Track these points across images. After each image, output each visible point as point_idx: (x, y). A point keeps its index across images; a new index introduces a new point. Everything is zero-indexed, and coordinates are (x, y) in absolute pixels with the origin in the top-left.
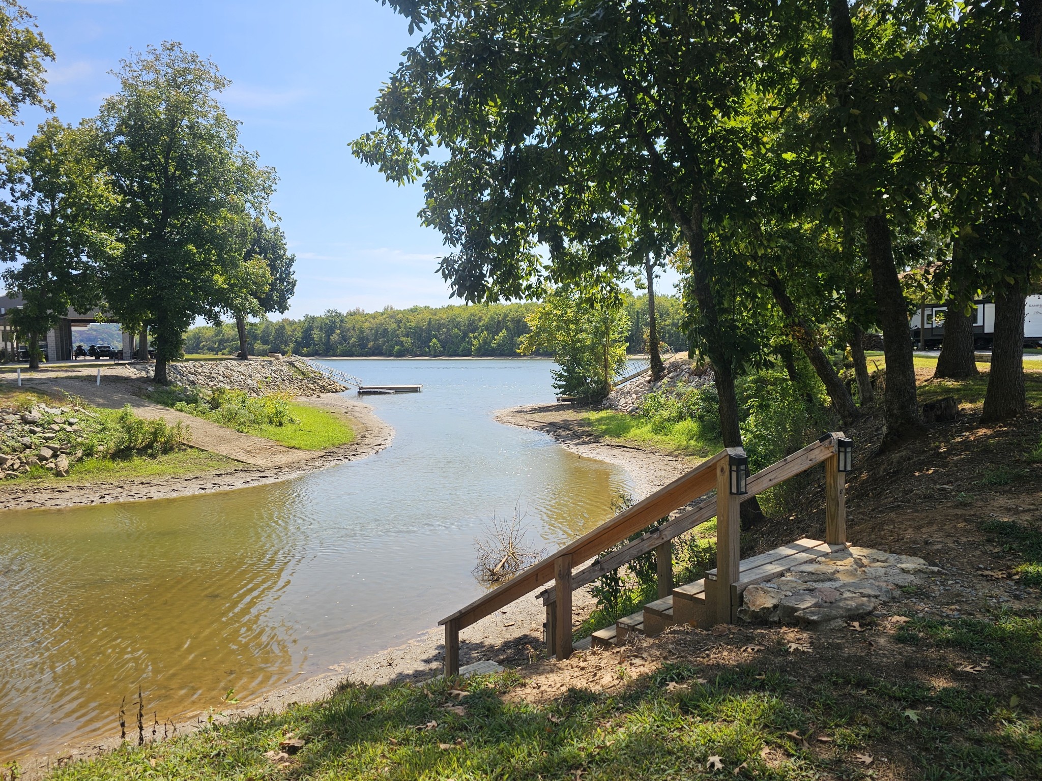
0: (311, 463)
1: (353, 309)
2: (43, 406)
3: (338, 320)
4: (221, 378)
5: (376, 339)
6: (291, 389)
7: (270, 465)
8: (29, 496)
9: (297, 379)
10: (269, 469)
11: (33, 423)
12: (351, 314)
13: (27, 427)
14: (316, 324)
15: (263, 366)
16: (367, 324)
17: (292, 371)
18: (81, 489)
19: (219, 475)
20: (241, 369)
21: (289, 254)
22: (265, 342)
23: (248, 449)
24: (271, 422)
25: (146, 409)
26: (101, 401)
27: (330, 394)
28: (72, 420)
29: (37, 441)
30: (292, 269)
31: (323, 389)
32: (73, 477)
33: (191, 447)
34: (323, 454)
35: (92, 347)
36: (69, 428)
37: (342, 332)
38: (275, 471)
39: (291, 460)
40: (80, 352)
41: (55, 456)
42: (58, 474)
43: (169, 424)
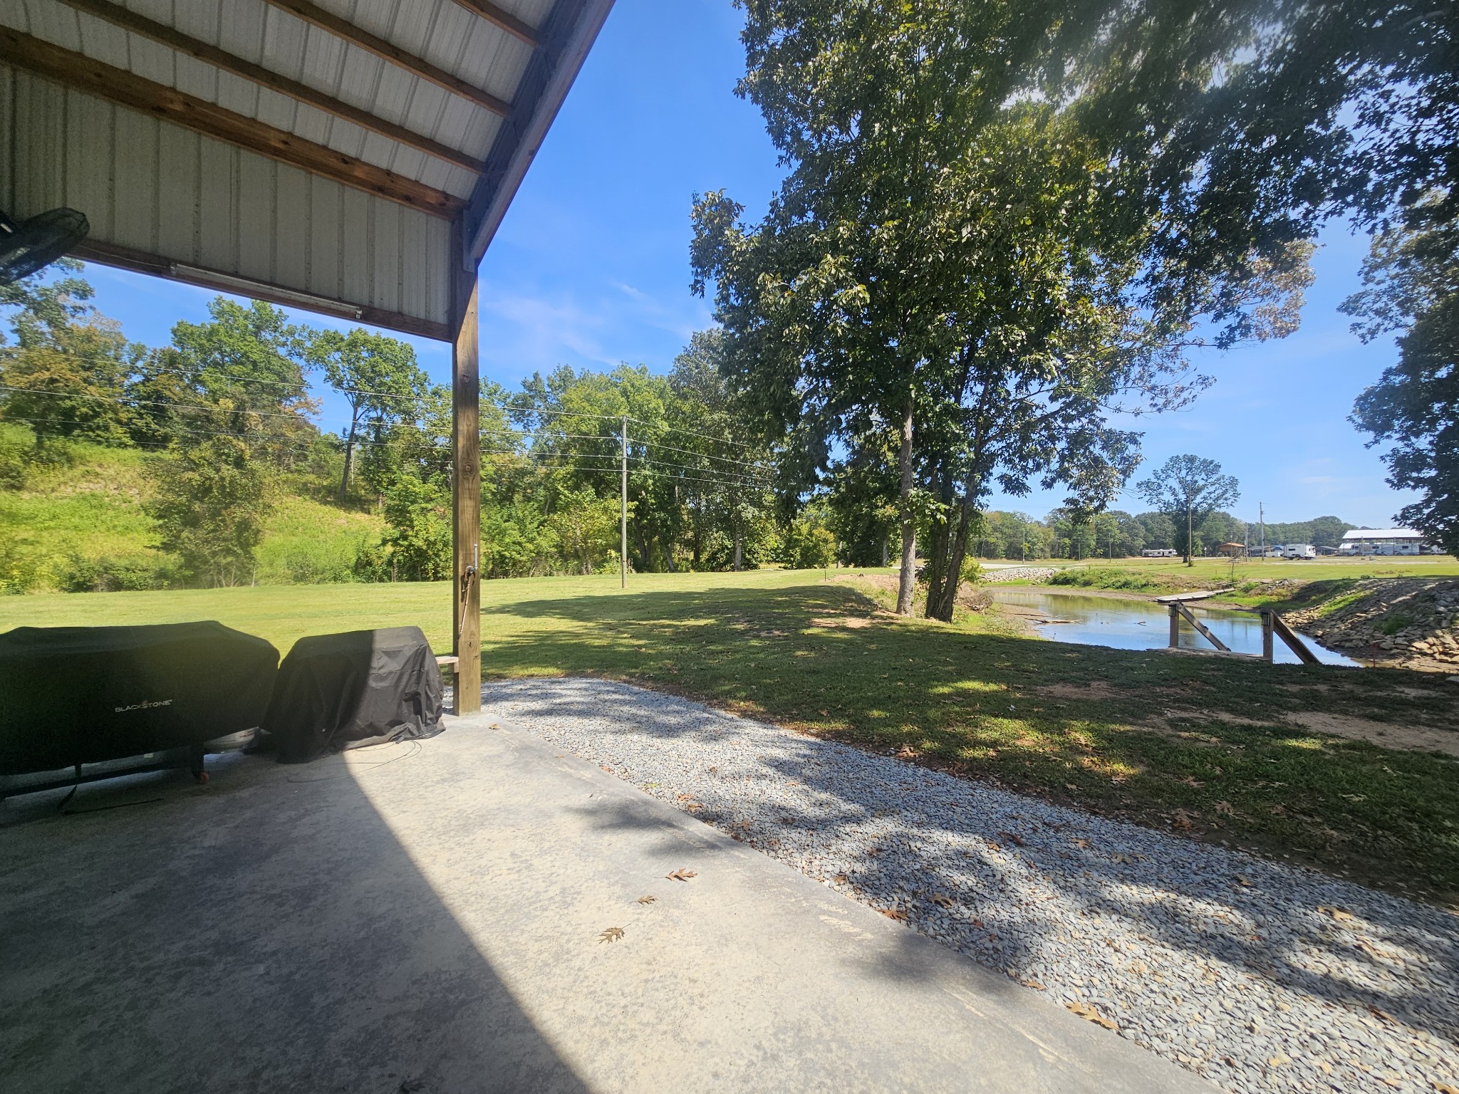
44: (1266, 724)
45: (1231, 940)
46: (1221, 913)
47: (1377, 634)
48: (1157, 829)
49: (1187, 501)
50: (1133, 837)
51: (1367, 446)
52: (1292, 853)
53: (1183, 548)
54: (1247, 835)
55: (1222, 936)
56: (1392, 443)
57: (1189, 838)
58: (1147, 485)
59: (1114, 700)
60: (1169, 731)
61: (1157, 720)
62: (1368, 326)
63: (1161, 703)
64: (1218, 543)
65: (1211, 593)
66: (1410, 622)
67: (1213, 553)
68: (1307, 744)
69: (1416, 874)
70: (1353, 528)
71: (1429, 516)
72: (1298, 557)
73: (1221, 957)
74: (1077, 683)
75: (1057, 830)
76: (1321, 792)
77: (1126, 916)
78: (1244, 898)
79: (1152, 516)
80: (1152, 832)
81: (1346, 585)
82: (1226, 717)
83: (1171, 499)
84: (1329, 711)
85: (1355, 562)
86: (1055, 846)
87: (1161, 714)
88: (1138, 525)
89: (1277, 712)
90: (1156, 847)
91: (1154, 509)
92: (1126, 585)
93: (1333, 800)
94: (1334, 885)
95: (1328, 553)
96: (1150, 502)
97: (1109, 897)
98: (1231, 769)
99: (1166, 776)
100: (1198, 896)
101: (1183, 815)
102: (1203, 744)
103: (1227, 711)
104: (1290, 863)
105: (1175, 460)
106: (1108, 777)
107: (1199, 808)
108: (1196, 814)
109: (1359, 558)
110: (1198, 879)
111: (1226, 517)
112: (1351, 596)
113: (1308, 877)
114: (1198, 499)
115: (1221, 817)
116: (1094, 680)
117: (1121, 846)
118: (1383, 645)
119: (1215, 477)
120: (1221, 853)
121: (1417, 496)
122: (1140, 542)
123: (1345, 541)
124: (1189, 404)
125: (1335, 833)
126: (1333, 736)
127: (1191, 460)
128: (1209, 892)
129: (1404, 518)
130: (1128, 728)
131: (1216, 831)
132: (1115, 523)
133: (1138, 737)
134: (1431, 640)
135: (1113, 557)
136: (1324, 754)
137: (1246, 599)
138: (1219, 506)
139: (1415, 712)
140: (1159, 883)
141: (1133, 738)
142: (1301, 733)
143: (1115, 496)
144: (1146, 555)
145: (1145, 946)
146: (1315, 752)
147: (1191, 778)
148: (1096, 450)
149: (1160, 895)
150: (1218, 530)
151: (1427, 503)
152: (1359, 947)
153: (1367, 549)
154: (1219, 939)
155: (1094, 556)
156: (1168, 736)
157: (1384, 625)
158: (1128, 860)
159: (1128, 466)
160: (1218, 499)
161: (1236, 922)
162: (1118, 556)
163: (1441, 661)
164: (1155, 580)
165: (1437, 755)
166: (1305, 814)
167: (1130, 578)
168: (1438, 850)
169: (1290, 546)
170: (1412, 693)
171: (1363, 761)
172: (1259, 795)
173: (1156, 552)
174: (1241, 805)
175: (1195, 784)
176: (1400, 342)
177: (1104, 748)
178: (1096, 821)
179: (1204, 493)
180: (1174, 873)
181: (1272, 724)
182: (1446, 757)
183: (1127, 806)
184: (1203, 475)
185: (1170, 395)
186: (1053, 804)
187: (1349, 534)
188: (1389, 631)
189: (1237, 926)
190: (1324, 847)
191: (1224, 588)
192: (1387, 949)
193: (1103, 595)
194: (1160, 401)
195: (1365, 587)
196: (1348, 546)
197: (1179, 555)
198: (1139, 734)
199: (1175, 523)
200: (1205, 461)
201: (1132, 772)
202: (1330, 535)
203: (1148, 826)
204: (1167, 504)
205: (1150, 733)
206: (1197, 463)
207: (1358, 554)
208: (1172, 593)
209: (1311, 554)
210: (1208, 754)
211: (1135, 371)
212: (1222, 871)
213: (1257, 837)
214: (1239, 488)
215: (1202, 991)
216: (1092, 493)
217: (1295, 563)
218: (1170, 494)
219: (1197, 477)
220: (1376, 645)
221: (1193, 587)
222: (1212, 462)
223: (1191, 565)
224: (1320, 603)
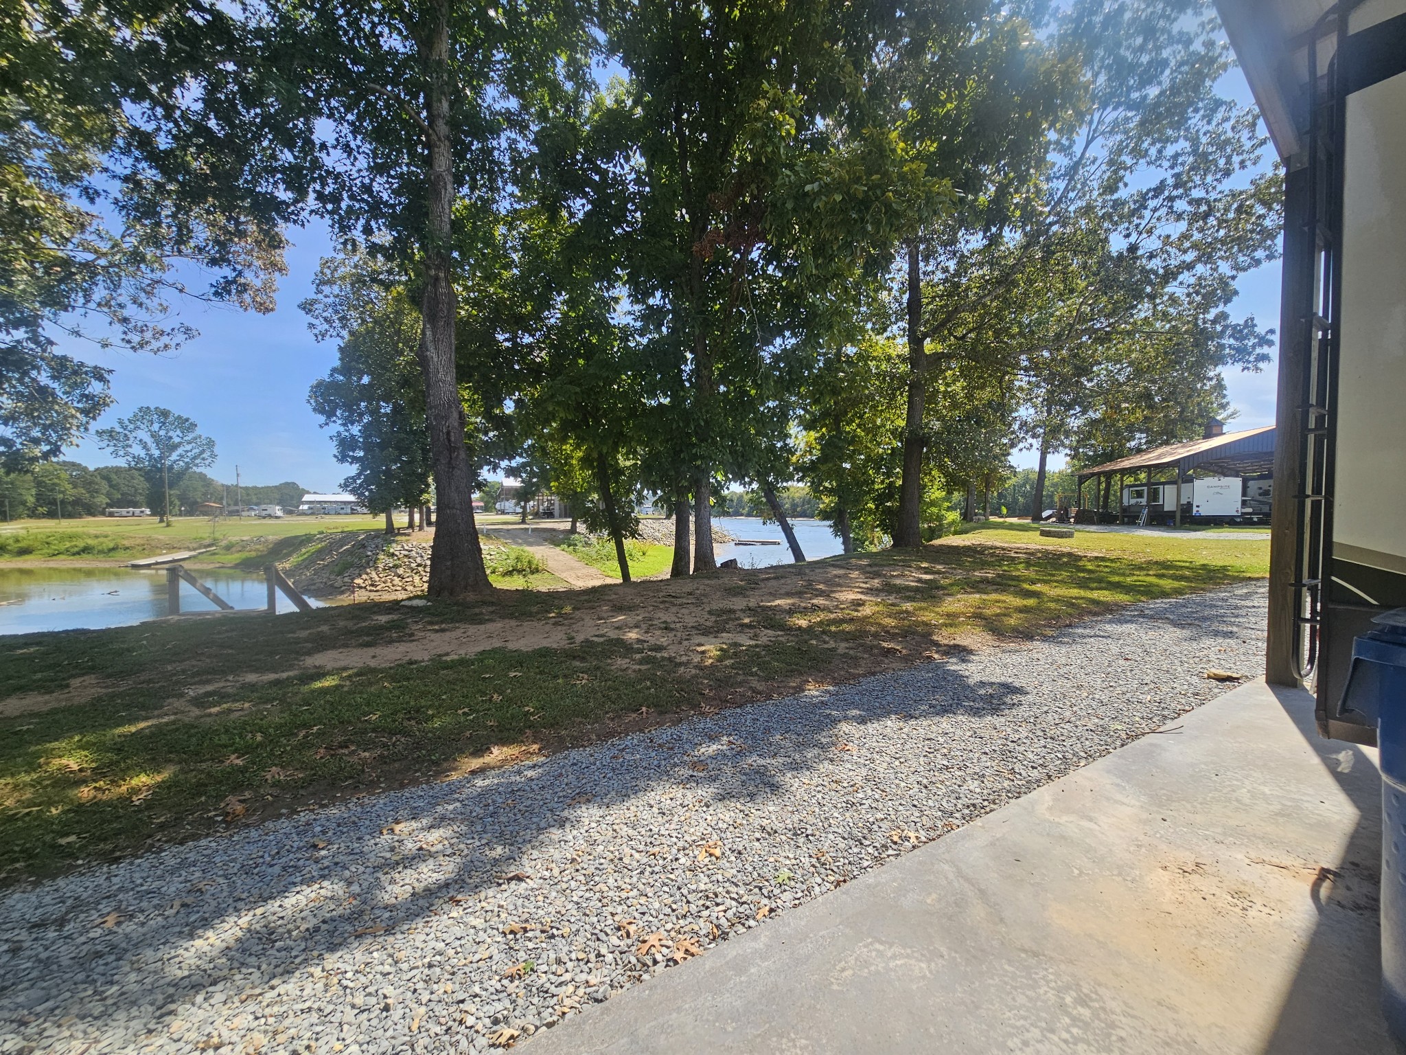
23: (580, 575)
28: (492, 553)
33: (548, 572)
43: (538, 556)
44: (291, 674)
45: (333, 920)
46: (313, 895)
47: (332, 577)
48: (207, 835)
49: (161, 458)
50: (184, 864)
51: (321, 426)
52: (342, 789)
53: (158, 507)
54: (302, 792)
55: (324, 922)
56: (336, 427)
57: (247, 826)
58: (110, 434)
59: (112, 697)
60: (196, 712)
61: (178, 704)
62: (319, 328)
63: (177, 682)
64: (196, 503)
65: (193, 553)
66: (352, 565)
67: (190, 513)
68: (329, 682)
69: (424, 761)
70: (308, 493)
71: (361, 485)
72: (270, 516)
73: (333, 948)
74: (44, 687)
75: (61, 922)
76: (349, 722)
77: (214, 983)
78: (326, 863)
79: (117, 470)
80: (203, 842)
81: (308, 539)
82: (252, 678)
83: (142, 454)
84: (334, 647)
85: (311, 520)
86: (65, 953)
87: (182, 695)
88: (98, 479)
89: (296, 659)
90: (217, 859)
91: (121, 463)
92: (86, 550)
93: (360, 725)
94: (379, 802)
95: (290, 513)
96: (115, 454)
97: (180, 974)
98: (271, 730)
99: (204, 766)
100: (283, 892)
101: (234, 804)
102: (237, 714)
103: (252, 672)
104: (345, 801)
105: (145, 411)
106: (125, 800)
107: (250, 786)
108: (247, 795)
109: (314, 517)
110: (277, 869)
111: (202, 477)
112: (313, 548)
113: (362, 806)
114: (174, 456)
115: (274, 785)
116: (73, 676)
117: (173, 886)
118: (336, 585)
119: (190, 436)
120: (285, 825)
121: (352, 469)
122: (102, 500)
123: (304, 503)
124: (172, 352)
125: (367, 754)
126: (345, 669)
127: (165, 414)
128: (292, 879)
129: (346, 485)
130: (142, 725)
131: (272, 803)
132: (64, 475)
133: (157, 734)
134: (364, 576)
135: (64, 516)
136: (342, 686)
137: (230, 557)
138: (197, 465)
139: (388, 634)
140: (237, 904)
141: (152, 735)
142: (320, 674)
143: (75, 440)
144: (111, 515)
145: (252, 1006)
146: (337, 687)
147: (233, 757)
148: (44, 378)
149: (244, 921)
150: (195, 489)
151: (359, 475)
152: (421, 849)
153: (318, 509)
154: (324, 927)
155: (33, 514)
156: (198, 718)
157: (336, 569)
158: (189, 900)
159: (94, 407)
160: (195, 458)
161: (329, 894)
162: (70, 516)
164: (126, 543)
165: (411, 663)
166: (342, 747)
167: (90, 542)
168: (430, 735)
169: (263, 507)
170: (383, 619)
171: (371, 684)
172: (305, 745)
173: (124, 511)
174: (289, 764)
175: (239, 762)
176: (340, 348)
177: (111, 763)
178: (121, 871)
179: (180, 451)
180: (248, 881)
181: (296, 672)
182: (416, 662)
183: (162, 827)
184: (178, 432)
185: (148, 335)
186: (36, 884)
187: (306, 498)
188: (339, 573)
189: (332, 898)
190: (363, 771)
191: (205, 547)
192: (435, 835)
193: (52, 564)
194: (136, 338)
195: (321, 540)
196: (306, 507)
197: (153, 514)
198: (158, 727)
199: (147, 480)
200: (179, 417)
201: (159, 778)
202: (292, 498)
203: (195, 837)
204: (138, 459)
205: (174, 723)
206: (171, 419)
207: (312, 514)
208: (149, 556)
209: (279, 513)
210: (245, 723)
211: (99, 293)
212: (295, 845)
213: (311, 789)
214: (216, 450)
215: (331, 1007)
216: (36, 433)
217: (267, 521)
218: (140, 447)
219: (171, 433)
220: (332, 586)
221: (172, 548)
222: (187, 420)
223: (168, 525)
224: (289, 555)
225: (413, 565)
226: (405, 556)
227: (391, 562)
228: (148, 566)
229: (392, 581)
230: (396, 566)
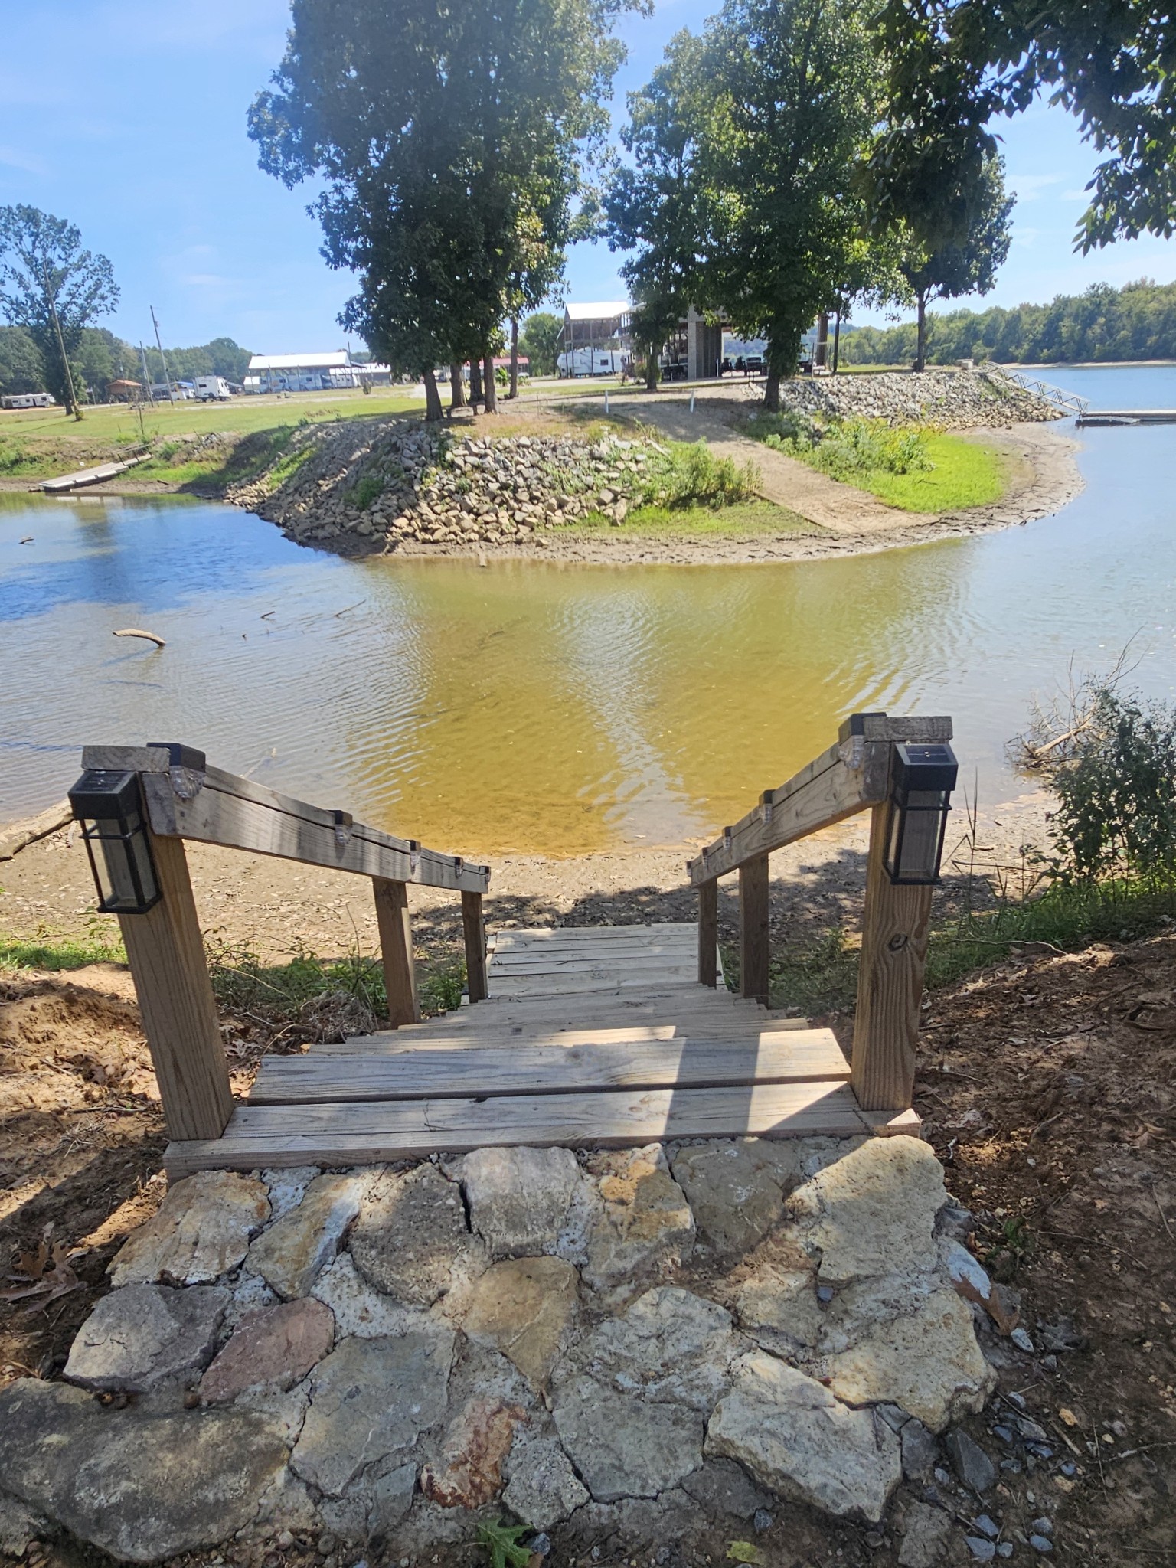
0: (910, 533)
1: (1134, 279)
2: (614, 437)
3: (1106, 301)
4: (871, 400)
5: (1163, 330)
6: (970, 416)
7: (850, 531)
8: (577, 548)
9: (986, 400)
10: (847, 536)
11: (600, 459)
12: (1130, 289)
13: (593, 464)
14: (1069, 310)
15: (938, 381)
16: (1154, 305)
17: (982, 389)
18: (627, 543)
19: (779, 540)
20: (903, 386)
21: (1007, 193)
22: (989, 343)
23: (833, 505)
24: (891, 468)
25: (732, 443)
26: (682, 432)
27: (1033, 425)
28: (639, 457)
29: (600, 483)
30: (1007, 219)
31: (1026, 416)
32: (627, 527)
33: (762, 499)
34: (934, 519)
35: (740, 359)
36: (634, 467)
37: (1108, 321)
38: (853, 541)
39: (882, 526)
40: (727, 367)
41: (615, 500)
42: (614, 523)
43: (738, 465)
47: (351, 512)
49: (46, 299)
53: (61, 389)
64: (106, 381)
65: (121, 466)
66: (381, 488)
67: (104, 398)
70: (254, 354)
72: (212, 397)
83: (20, 294)
85: (273, 402)
95: (234, 390)
109: (274, 396)
111: (107, 336)
112: (298, 453)
114: (63, 296)
118: (362, 528)
119: (75, 256)
123: (251, 373)
127: (32, 217)
134: (406, 512)
137: (171, 471)
138: (95, 312)
144: (8, 406)
150: (101, 357)
153: (275, 383)
160: (89, 298)
163: (424, 542)
164: (31, 450)
173: (21, 399)
179: (69, 283)
184: (59, 251)
187: (252, 364)
188: (364, 506)
191: (135, 454)
195: (310, 438)
196: (256, 380)
197: (58, 403)
199: (37, 342)
200: (54, 220)
202: (232, 365)
204: (16, 305)
206: (43, 225)
207: (270, 391)
208: (64, 473)
209: (225, 392)
214: (116, 277)
217: (209, 406)
218: (15, 283)
219: (50, 254)
220: (353, 530)
221: (93, 458)
222: (64, 223)
223: (79, 419)
224: (264, 467)
225: (494, 487)
226: (475, 467)
227: (452, 483)
228: (65, 490)
229: (459, 520)
230: (462, 490)
